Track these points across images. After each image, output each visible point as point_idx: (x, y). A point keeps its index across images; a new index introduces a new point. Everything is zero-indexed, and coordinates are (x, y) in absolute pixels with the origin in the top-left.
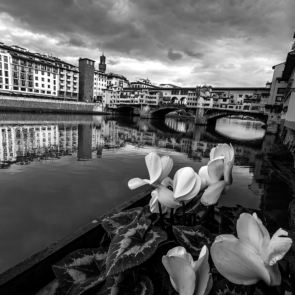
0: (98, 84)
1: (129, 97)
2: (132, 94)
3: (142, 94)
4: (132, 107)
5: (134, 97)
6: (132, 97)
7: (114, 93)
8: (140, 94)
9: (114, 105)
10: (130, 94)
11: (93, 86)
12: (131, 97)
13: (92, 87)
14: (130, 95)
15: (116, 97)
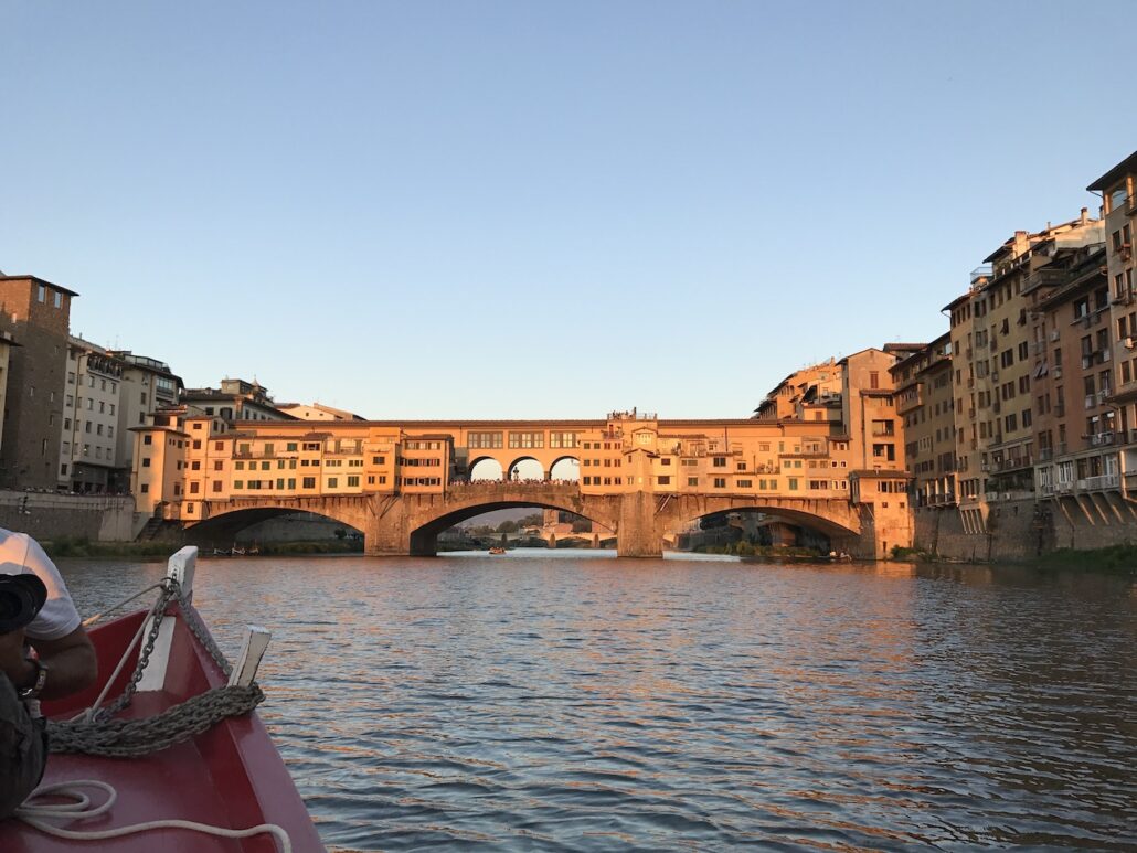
1: (287, 463)
2: (304, 449)
5: (316, 463)
6: (305, 463)
10: (292, 448)
12: (299, 463)
14: (293, 454)
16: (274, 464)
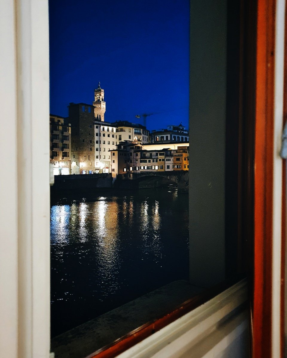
0: (102, 142)
1: (155, 160)
2: (160, 155)
3: (177, 154)
4: (162, 176)
5: (163, 160)
6: (160, 160)
7: (129, 155)
8: (175, 154)
9: (131, 175)
10: (157, 155)
11: (94, 146)
12: (158, 160)
13: (92, 148)
14: (156, 157)
15: (133, 162)
16: (152, 160)
